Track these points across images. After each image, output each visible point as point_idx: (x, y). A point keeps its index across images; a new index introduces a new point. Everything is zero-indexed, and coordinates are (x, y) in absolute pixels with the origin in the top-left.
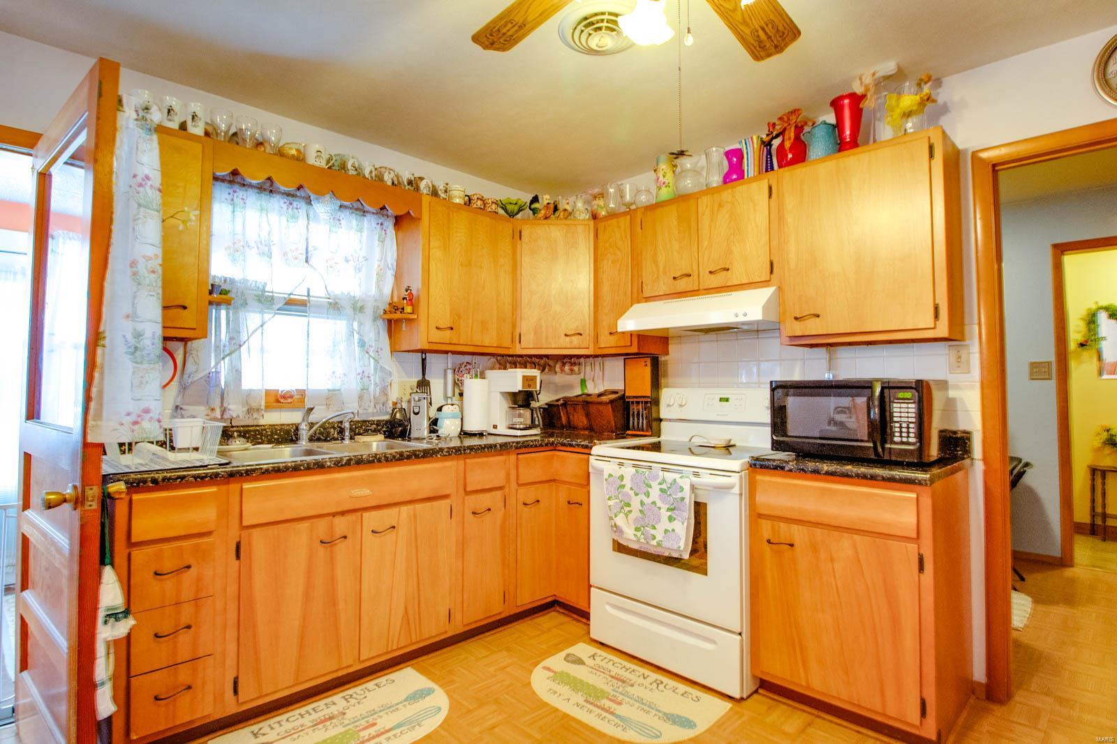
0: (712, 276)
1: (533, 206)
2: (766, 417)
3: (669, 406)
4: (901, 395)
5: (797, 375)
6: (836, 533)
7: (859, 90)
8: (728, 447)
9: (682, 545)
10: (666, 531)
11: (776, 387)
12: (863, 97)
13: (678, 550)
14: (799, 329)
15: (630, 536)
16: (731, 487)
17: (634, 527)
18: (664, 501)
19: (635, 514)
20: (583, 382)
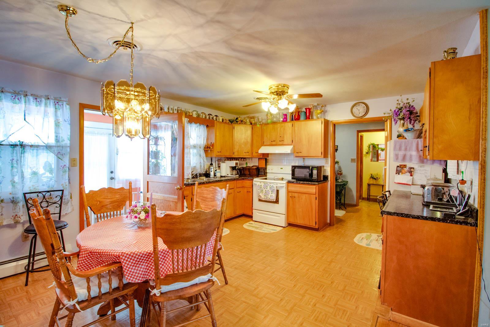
0: (280, 142)
1: (236, 120)
2: (291, 172)
3: (269, 170)
4: (315, 169)
5: (297, 164)
6: (302, 194)
7: (310, 108)
8: (282, 179)
9: (274, 198)
10: (271, 196)
11: (293, 167)
12: (311, 109)
13: (273, 199)
14: (297, 155)
15: (263, 197)
16: (283, 186)
17: (264, 195)
18: (270, 190)
19: (264, 192)
20: (247, 163)
